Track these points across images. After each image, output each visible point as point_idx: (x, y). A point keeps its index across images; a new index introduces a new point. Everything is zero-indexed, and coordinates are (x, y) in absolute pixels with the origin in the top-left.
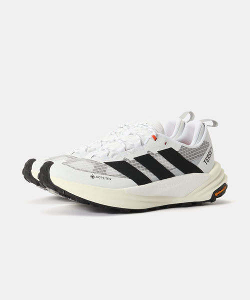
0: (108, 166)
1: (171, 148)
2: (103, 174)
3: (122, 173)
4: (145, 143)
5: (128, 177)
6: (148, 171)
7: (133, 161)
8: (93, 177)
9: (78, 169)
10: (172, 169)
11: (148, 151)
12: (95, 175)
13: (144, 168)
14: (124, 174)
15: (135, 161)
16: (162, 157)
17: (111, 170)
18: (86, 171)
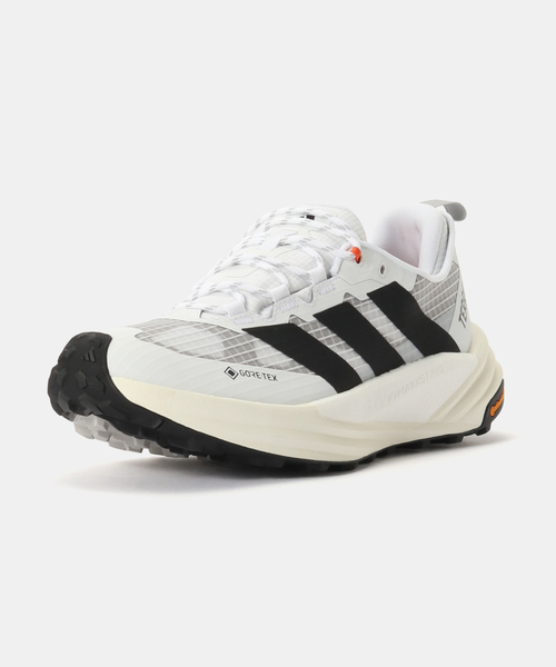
0: (256, 340)
1: (395, 282)
2: (250, 363)
3: (296, 359)
4: (334, 270)
5: (312, 370)
6: (352, 349)
7: (312, 323)
8: (231, 373)
9: (186, 353)
10: (399, 344)
11: (347, 295)
12: (236, 367)
13: (342, 342)
14: (300, 361)
15: (319, 324)
16: (377, 309)
17: (266, 351)
18: (209, 357)
